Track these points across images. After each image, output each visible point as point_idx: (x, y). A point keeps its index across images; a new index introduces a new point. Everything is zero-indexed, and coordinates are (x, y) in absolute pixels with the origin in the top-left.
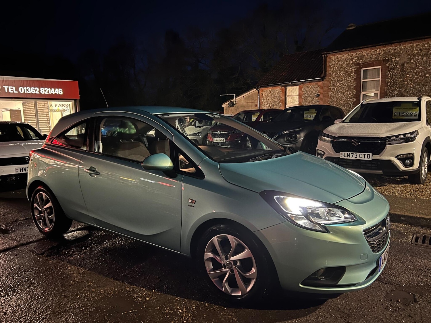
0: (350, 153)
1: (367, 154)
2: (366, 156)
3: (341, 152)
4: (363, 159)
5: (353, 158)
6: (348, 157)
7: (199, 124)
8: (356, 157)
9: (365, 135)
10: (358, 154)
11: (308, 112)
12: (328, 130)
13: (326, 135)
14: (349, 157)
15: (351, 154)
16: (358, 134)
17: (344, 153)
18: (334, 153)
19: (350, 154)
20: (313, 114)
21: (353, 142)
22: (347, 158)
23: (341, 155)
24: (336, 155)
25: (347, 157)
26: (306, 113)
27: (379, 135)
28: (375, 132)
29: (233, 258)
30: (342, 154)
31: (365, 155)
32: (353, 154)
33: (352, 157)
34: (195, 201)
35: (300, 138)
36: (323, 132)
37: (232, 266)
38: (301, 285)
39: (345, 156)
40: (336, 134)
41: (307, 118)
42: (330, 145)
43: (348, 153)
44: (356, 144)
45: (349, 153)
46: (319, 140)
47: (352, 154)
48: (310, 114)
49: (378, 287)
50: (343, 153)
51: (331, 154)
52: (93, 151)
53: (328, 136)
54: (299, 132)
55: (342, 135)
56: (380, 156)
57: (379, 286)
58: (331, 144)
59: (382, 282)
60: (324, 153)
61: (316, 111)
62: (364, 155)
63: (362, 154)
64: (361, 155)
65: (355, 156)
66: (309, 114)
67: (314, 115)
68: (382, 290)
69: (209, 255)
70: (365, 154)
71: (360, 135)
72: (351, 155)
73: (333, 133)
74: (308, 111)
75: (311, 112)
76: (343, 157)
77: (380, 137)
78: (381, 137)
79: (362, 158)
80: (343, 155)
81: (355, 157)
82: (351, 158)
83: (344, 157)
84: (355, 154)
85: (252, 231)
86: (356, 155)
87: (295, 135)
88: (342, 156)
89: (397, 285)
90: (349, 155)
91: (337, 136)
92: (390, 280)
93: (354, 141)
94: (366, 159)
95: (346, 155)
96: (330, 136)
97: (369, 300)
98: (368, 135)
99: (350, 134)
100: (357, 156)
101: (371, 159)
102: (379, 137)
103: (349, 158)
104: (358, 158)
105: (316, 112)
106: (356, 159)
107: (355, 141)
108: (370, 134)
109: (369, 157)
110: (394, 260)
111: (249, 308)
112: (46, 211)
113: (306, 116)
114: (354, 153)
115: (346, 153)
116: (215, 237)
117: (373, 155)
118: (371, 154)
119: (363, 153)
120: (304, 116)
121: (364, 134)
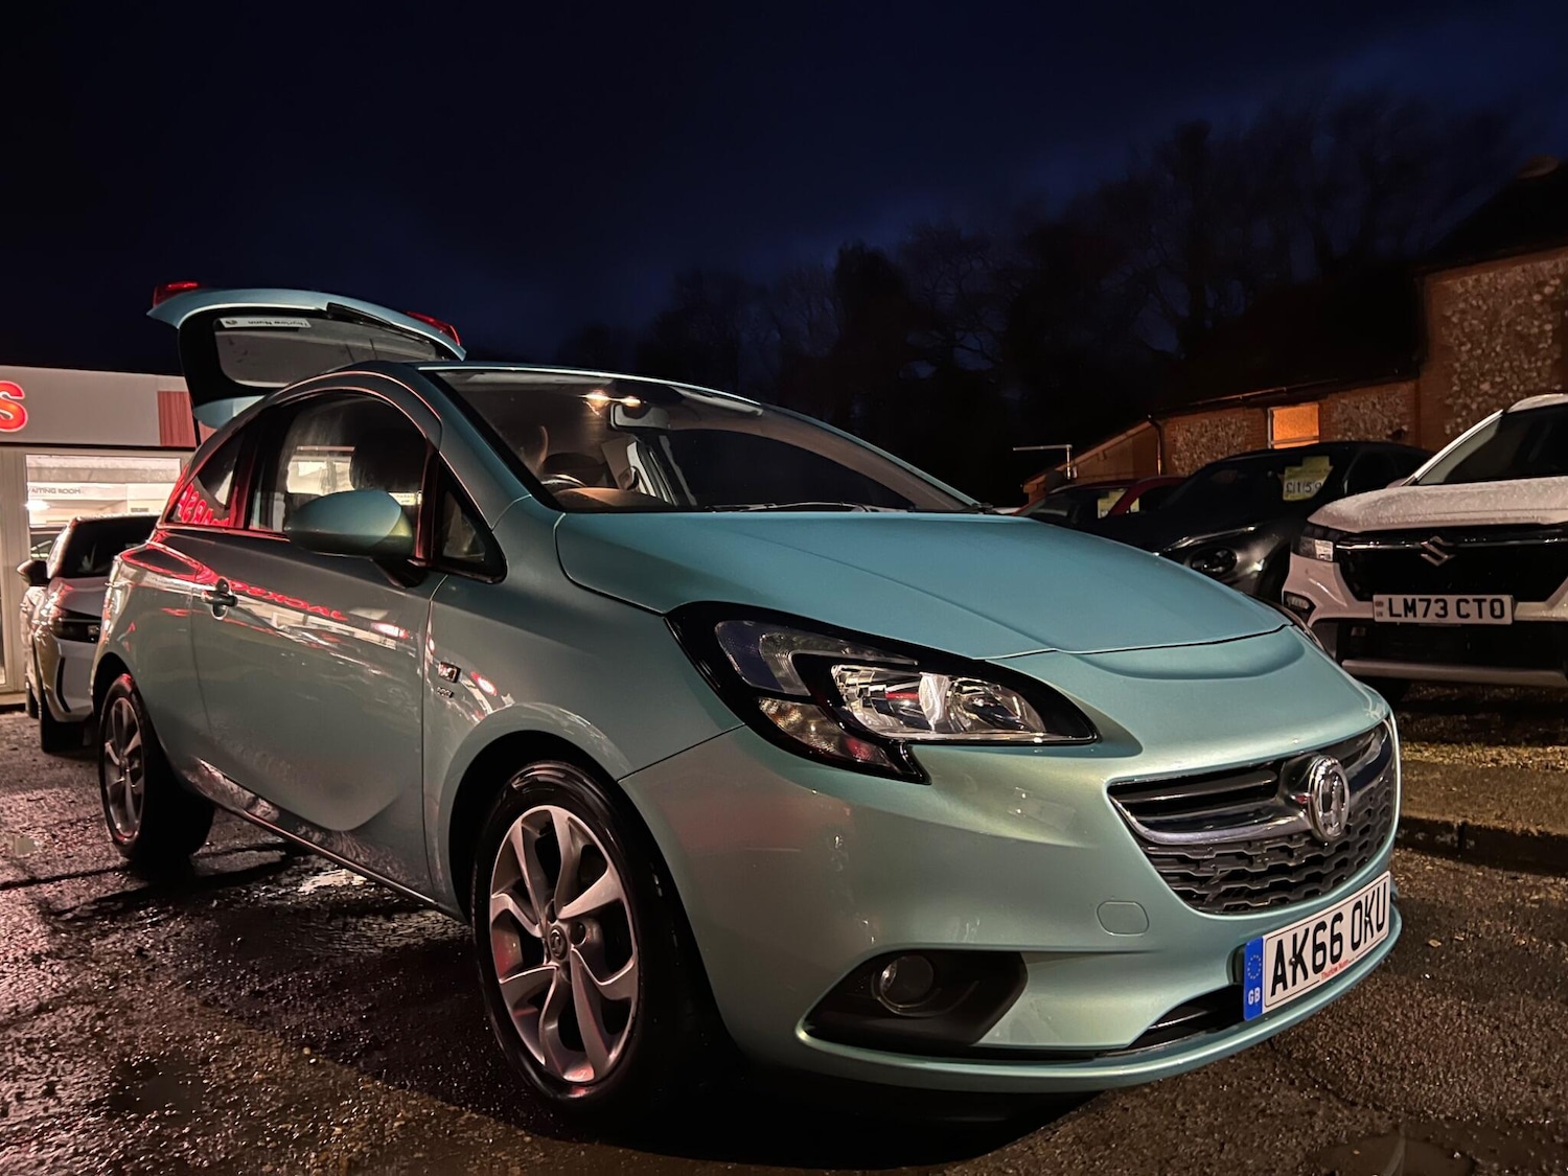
0: (1417, 597)
1: (1489, 598)
2: (1486, 607)
3: (1376, 598)
4: (1474, 620)
5: (1431, 619)
6: (1406, 615)
7: (628, 419)
8: (1442, 612)
9: (1481, 519)
10: (1451, 599)
11: (1298, 469)
12: (1326, 512)
13: (1318, 532)
14: (1410, 615)
15: (1421, 600)
16: (1449, 517)
17: (1390, 600)
18: (1347, 602)
19: (1417, 601)
20: (1320, 477)
21: (1424, 550)
22: (1403, 619)
23: (1377, 609)
24: (1362, 611)
25: (1403, 613)
26: (1290, 477)
27: (1542, 514)
28: (1526, 503)
29: (569, 910)
30: (1380, 604)
31: (1484, 604)
32: (1429, 601)
33: (1425, 615)
34: (459, 670)
35: (1247, 563)
36: (1310, 519)
37: (566, 948)
38: (802, 1035)
39: (1394, 612)
40: (1355, 523)
41: (1297, 493)
42: (1332, 569)
43: (1405, 601)
44: (1437, 558)
45: (1409, 598)
46: (1292, 555)
47: (1425, 604)
48: (1308, 479)
49: (1303, 1115)
50: (1384, 598)
51: (1338, 607)
52: (242, 526)
53: (1326, 533)
54: (1244, 543)
55: (1381, 524)
56: (1552, 606)
57: (1312, 1114)
58: (1337, 565)
59: (1337, 1096)
60: (1312, 607)
61: (1331, 464)
62: (1476, 604)
63: (1467, 601)
64: (1462, 604)
65: (1435, 608)
66: (1302, 480)
67: (1322, 482)
68: (1313, 1128)
69: (502, 901)
70: (1480, 602)
71: (1455, 520)
72: (1420, 607)
73: (1345, 520)
74: (1300, 464)
75: (1311, 472)
76: (1387, 618)
77: (1546, 522)
78: (1552, 522)
79: (1468, 616)
80: (1385, 609)
81: (1437, 615)
82: (1420, 619)
83: (1392, 615)
84: (1437, 601)
85: (615, 777)
86: (1441, 604)
87: (1226, 552)
88: (1381, 614)
89: (1411, 1113)
90: (1410, 608)
91: (1356, 531)
92: (1381, 1091)
93: (1432, 548)
94: (1487, 619)
95: (1399, 608)
96: (1331, 534)
97: (1209, 1165)
98: (1493, 519)
99: (1413, 519)
100: (1444, 608)
101: (1507, 620)
102: (1539, 521)
103: (1410, 619)
104: (1453, 618)
105: (1330, 468)
106: (1443, 621)
107: (1435, 544)
108: (1501, 515)
109: (1497, 613)
110: (1459, 1015)
111: (622, 1146)
112: (131, 764)
113: (1291, 488)
114: (1433, 598)
115: (1398, 601)
116: (518, 824)
117: (1520, 604)
118: (1507, 599)
119: (1469, 597)
120: (1285, 489)
121: (1477, 516)
